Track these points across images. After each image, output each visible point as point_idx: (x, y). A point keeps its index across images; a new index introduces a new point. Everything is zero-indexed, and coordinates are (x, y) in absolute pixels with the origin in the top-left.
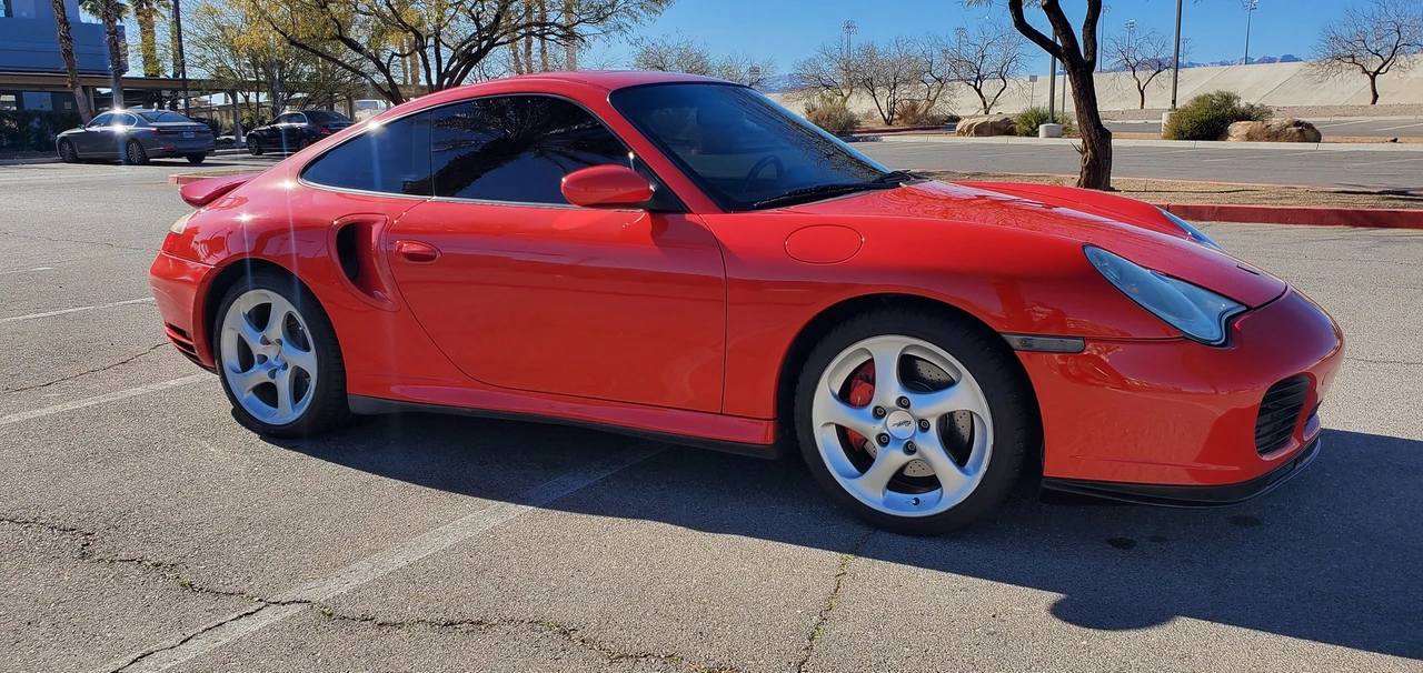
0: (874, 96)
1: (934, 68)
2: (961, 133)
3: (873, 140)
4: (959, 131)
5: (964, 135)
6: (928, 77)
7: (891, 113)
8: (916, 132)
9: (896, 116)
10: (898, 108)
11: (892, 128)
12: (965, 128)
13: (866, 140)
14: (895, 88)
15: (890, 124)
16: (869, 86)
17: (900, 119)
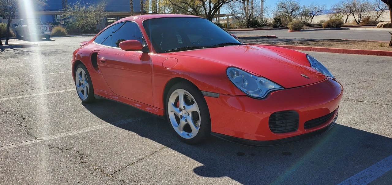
0: (353, 15)
1: (380, 6)
2: (379, 27)
3: (347, 29)
4: (378, 27)
5: (379, 28)
6: (378, 9)
7: (359, 20)
8: (367, 26)
9: (361, 21)
10: (362, 19)
11: (359, 25)
12: (380, 26)
13: (345, 29)
14: (361, 13)
15: (358, 24)
16: (352, 12)
17: (362, 22)
